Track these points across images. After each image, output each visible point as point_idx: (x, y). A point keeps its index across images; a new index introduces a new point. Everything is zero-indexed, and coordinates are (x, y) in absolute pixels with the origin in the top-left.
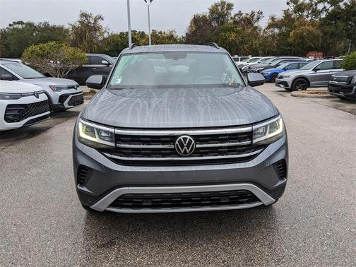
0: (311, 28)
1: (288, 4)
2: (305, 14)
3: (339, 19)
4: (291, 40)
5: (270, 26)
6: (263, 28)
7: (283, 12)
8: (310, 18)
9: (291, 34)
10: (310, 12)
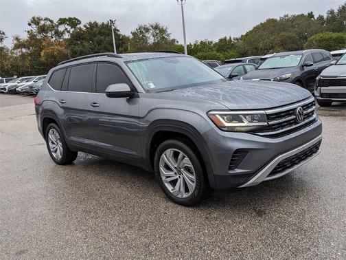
0: (59, 48)
1: (29, 25)
2: (49, 35)
3: (83, 39)
4: (43, 59)
5: (16, 47)
6: (10, 49)
7: (27, 33)
8: (54, 39)
9: (42, 54)
10: (53, 32)
